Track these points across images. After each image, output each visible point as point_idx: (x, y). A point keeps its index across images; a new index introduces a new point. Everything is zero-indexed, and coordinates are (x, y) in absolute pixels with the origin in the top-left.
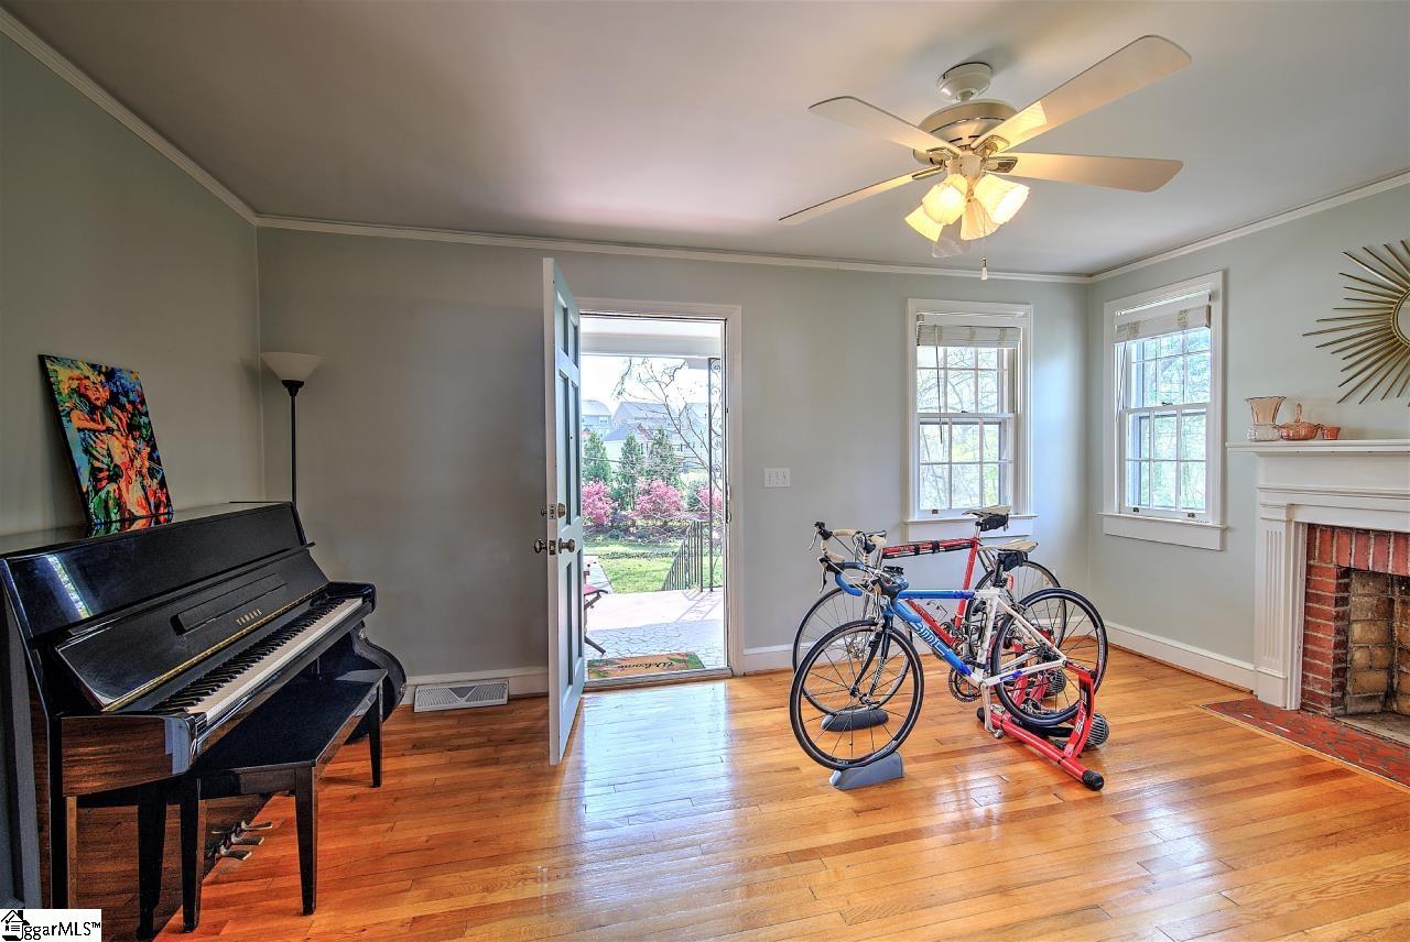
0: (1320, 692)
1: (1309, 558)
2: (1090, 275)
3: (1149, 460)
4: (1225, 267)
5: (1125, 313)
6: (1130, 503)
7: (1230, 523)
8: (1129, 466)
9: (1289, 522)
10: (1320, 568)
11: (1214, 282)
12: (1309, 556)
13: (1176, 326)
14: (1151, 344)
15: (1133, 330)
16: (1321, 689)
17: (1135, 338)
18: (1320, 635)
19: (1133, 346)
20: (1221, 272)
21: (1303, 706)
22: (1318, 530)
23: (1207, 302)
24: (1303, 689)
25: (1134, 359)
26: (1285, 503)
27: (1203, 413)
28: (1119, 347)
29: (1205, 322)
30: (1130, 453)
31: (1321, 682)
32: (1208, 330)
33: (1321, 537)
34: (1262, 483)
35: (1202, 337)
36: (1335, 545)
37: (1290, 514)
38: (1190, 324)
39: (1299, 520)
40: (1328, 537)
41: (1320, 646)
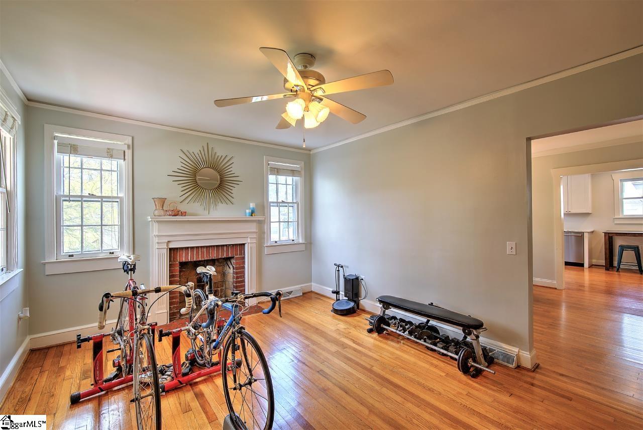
1: (170, 262)
2: (29, 100)
4: (133, 136)
9: (166, 249)
10: (173, 264)
11: (129, 140)
12: (170, 260)
13: (106, 156)
15: (74, 149)
16: (176, 310)
17: (76, 154)
20: (131, 137)
21: (171, 319)
22: (172, 250)
23: (125, 149)
24: (170, 312)
26: (167, 241)
29: (122, 157)
31: (176, 308)
32: (124, 163)
33: (174, 253)
34: (156, 233)
36: (178, 255)
37: (167, 245)
38: (114, 156)
39: (170, 247)
40: (176, 252)
41: (175, 294)
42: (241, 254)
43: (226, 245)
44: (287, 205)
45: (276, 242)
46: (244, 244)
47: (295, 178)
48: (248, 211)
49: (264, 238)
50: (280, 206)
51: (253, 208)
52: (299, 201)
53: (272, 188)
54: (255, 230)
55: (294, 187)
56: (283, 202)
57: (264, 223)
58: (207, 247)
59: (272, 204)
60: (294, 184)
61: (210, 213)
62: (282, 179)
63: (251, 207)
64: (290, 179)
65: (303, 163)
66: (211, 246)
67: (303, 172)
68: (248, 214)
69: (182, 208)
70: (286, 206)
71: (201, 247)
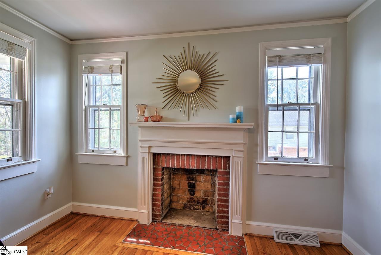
0: (158, 213)
1: (154, 165)
2: (71, 40)
3: (98, 129)
4: (127, 51)
5: (87, 62)
6: (90, 148)
7: (129, 154)
8: (90, 131)
9: (149, 153)
10: (157, 168)
11: (123, 56)
12: (154, 164)
13: (109, 72)
14: (98, 77)
15: (91, 70)
16: (158, 212)
17: (92, 73)
18: (157, 193)
19: (91, 77)
20: (125, 53)
21: (153, 220)
22: (156, 155)
23: (120, 63)
24: (152, 214)
25: (92, 84)
26: (148, 146)
27: (118, 110)
28: (85, 77)
29: (120, 71)
30: (90, 125)
31: (158, 210)
32: (121, 76)
33: (157, 157)
34: (140, 138)
35: (118, 78)
36: (161, 160)
37: (149, 150)
38: (114, 71)
39: (151, 152)
40: (159, 157)
41: (157, 197)
42: (225, 168)
43: (208, 156)
44: (296, 107)
45: (276, 159)
46: (229, 157)
47: (313, 66)
48: (231, 117)
49: (257, 152)
50: (284, 110)
51: (240, 113)
52: (320, 101)
53: (271, 86)
54: (242, 142)
55: (312, 81)
56: (290, 104)
57: (258, 132)
58: (187, 155)
59: (270, 108)
60: (312, 76)
61: (190, 119)
62: (289, 72)
63: (237, 111)
64: (304, 71)
65: (329, 40)
66: (192, 155)
67: (329, 56)
68: (231, 121)
69: (164, 113)
70: (296, 110)
71: (182, 155)
